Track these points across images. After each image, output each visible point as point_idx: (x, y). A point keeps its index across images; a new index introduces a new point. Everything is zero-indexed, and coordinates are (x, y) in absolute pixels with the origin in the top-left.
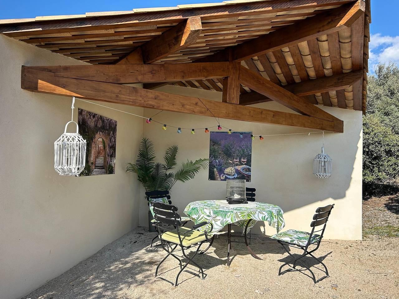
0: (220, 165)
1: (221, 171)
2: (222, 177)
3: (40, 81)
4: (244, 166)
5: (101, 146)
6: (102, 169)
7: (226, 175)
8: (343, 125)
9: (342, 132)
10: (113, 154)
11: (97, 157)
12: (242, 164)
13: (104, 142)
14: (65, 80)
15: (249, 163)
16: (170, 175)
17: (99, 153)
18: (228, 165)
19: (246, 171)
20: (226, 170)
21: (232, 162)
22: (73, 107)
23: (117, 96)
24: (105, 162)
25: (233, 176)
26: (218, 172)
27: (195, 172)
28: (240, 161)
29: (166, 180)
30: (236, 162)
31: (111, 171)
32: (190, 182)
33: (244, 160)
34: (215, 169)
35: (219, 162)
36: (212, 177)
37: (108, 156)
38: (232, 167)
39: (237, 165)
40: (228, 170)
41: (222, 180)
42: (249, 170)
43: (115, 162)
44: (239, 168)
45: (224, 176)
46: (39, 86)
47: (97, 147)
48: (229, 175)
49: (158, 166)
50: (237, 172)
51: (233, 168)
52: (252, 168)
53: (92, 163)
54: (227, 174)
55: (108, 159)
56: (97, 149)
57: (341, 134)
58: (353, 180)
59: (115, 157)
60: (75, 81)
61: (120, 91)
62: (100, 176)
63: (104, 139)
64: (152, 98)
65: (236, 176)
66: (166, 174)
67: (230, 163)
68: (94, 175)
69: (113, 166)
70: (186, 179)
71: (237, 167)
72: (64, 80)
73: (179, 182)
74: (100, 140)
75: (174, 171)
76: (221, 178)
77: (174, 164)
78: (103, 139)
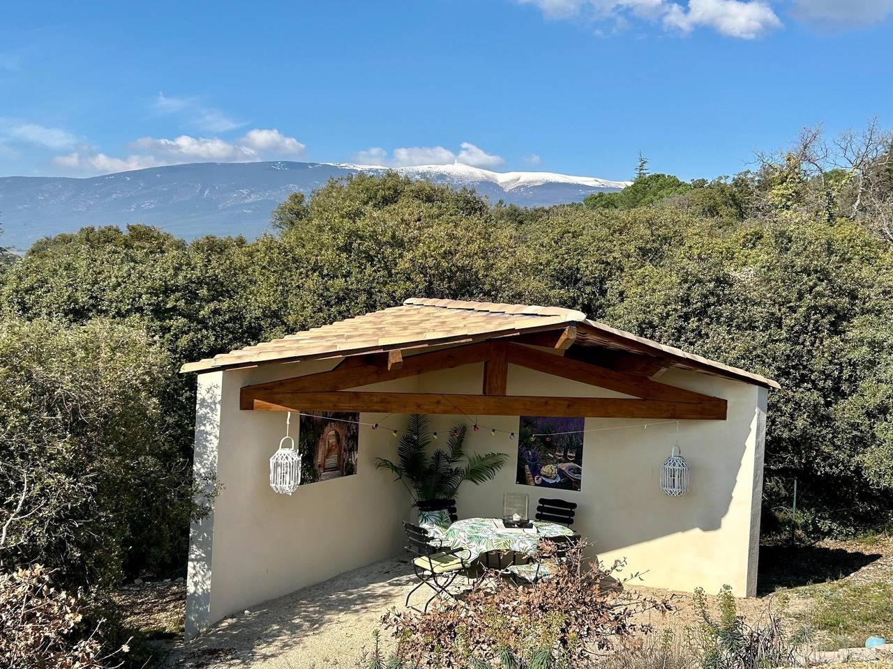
0: (534, 460)
1: (536, 471)
2: (538, 479)
3: (256, 401)
4: (572, 464)
5: (333, 441)
6: (335, 470)
7: (544, 479)
8: (727, 407)
9: (724, 418)
10: (353, 447)
11: (327, 457)
12: (569, 461)
13: (337, 434)
14: (281, 395)
15: (578, 459)
16: (457, 472)
17: (330, 451)
18: (547, 461)
19: (574, 473)
20: (543, 469)
21: (552, 456)
22: (288, 423)
23: (335, 405)
24: (339, 460)
25: (555, 479)
26: (531, 471)
27: (495, 469)
28: (565, 456)
29: (449, 478)
30: (560, 456)
31: (349, 470)
32: (486, 486)
33: (571, 455)
34: (527, 467)
35: (533, 454)
36: (522, 479)
37: (345, 451)
38: (553, 464)
39: (560, 461)
40: (546, 469)
41: (536, 485)
42: (579, 471)
43: (357, 456)
44: (564, 466)
45: (540, 479)
46: (255, 405)
47: (327, 443)
48: (548, 477)
49: (438, 455)
50: (560, 472)
51: (553, 467)
52: (584, 468)
53: (320, 466)
54: (545, 476)
55: (345, 456)
56: (327, 446)
57: (722, 421)
58: (733, 500)
59: (357, 450)
60: (289, 395)
61: (339, 399)
62: (332, 480)
63: (338, 430)
64: (377, 402)
65: (558, 480)
66: (451, 470)
67: (549, 457)
68: (323, 480)
69: (354, 463)
70: (482, 479)
71: (560, 465)
72: (279, 397)
73: (470, 483)
74: (333, 433)
75: (462, 464)
76: (536, 482)
77: (461, 454)
78: (336, 432)
